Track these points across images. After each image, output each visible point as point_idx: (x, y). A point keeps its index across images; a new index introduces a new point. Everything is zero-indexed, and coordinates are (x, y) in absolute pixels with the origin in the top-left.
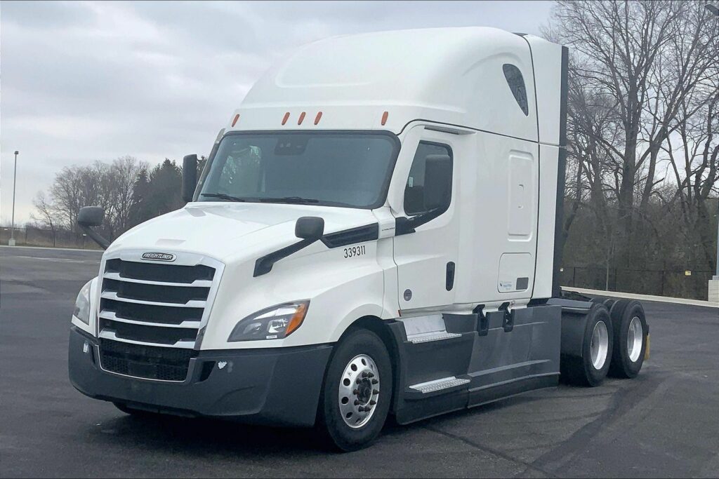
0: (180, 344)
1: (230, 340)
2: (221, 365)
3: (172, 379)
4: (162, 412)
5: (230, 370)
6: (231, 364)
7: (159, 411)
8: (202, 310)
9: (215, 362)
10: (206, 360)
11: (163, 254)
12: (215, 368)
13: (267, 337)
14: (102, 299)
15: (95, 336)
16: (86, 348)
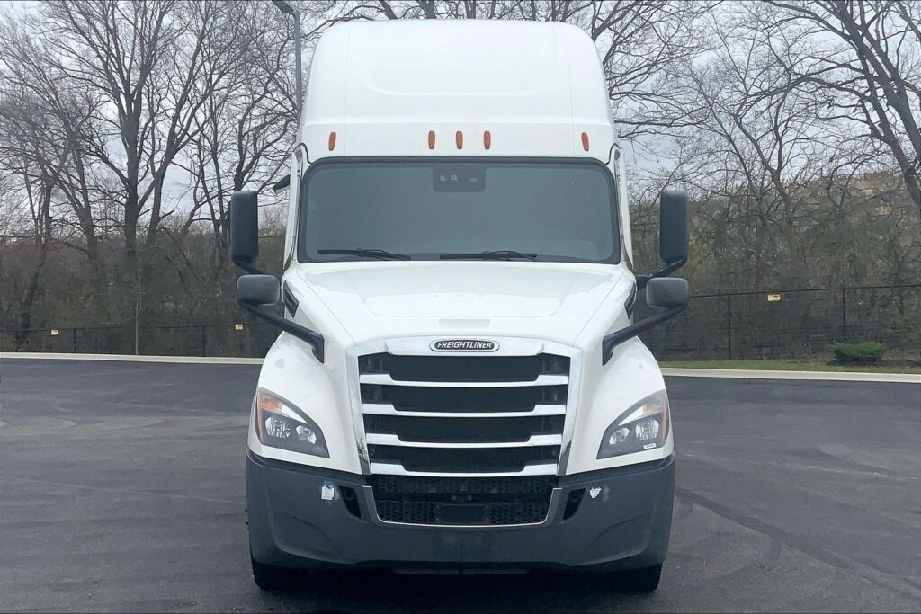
0: (531, 470)
1: (599, 457)
2: (594, 493)
3: (518, 522)
4: (467, 572)
5: (606, 498)
6: (607, 490)
7: (461, 570)
8: (561, 418)
9: (585, 489)
10: (574, 489)
11: (474, 341)
12: (585, 497)
13: (645, 447)
14: (366, 416)
15: (360, 473)
16: (328, 493)
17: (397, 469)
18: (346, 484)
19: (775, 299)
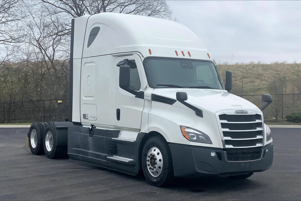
9: (266, 150)
11: (243, 111)
12: (266, 152)
14: (224, 132)
15: (223, 148)
16: (213, 154)
17: (231, 146)
18: (218, 151)
19: (60, 102)
